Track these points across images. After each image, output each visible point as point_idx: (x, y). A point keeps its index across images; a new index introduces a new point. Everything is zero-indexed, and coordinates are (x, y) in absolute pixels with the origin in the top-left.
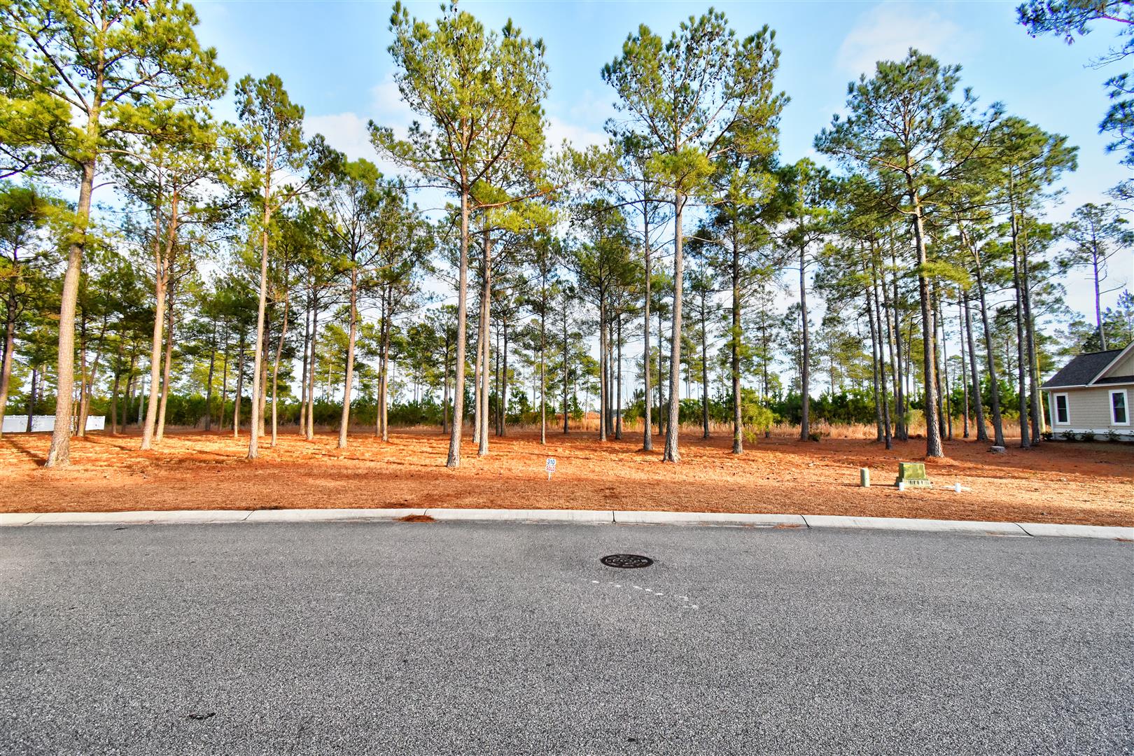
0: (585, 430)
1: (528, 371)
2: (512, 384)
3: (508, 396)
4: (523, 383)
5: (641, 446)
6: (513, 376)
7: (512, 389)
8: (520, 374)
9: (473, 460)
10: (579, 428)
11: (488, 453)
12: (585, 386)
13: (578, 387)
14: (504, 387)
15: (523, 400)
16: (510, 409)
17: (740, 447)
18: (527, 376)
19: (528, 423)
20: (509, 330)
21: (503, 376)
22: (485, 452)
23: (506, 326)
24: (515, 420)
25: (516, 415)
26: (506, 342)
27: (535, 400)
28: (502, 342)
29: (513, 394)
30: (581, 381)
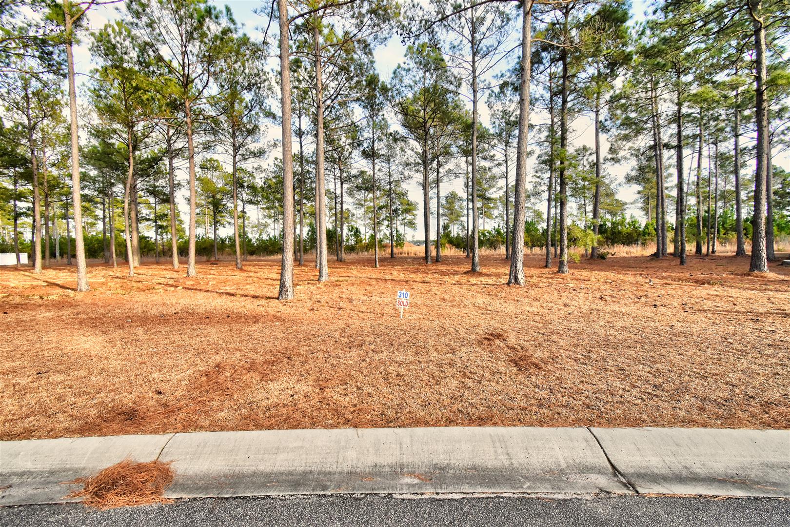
0: (406, 255)
1: (360, 212)
2: (348, 223)
3: (345, 231)
4: (356, 222)
5: (468, 267)
6: (348, 216)
7: (348, 226)
8: (354, 215)
9: (312, 288)
10: (401, 254)
11: (327, 278)
12: (403, 222)
13: (398, 223)
14: (342, 225)
15: (357, 233)
16: (347, 241)
17: (566, 268)
18: (359, 216)
19: (362, 251)
20: (345, 175)
21: (341, 217)
22: (325, 278)
23: (342, 171)
24: (351, 249)
25: (352, 245)
26: (342, 184)
27: (366, 234)
28: (339, 185)
29: (349, 229)
30: (400, 218)
